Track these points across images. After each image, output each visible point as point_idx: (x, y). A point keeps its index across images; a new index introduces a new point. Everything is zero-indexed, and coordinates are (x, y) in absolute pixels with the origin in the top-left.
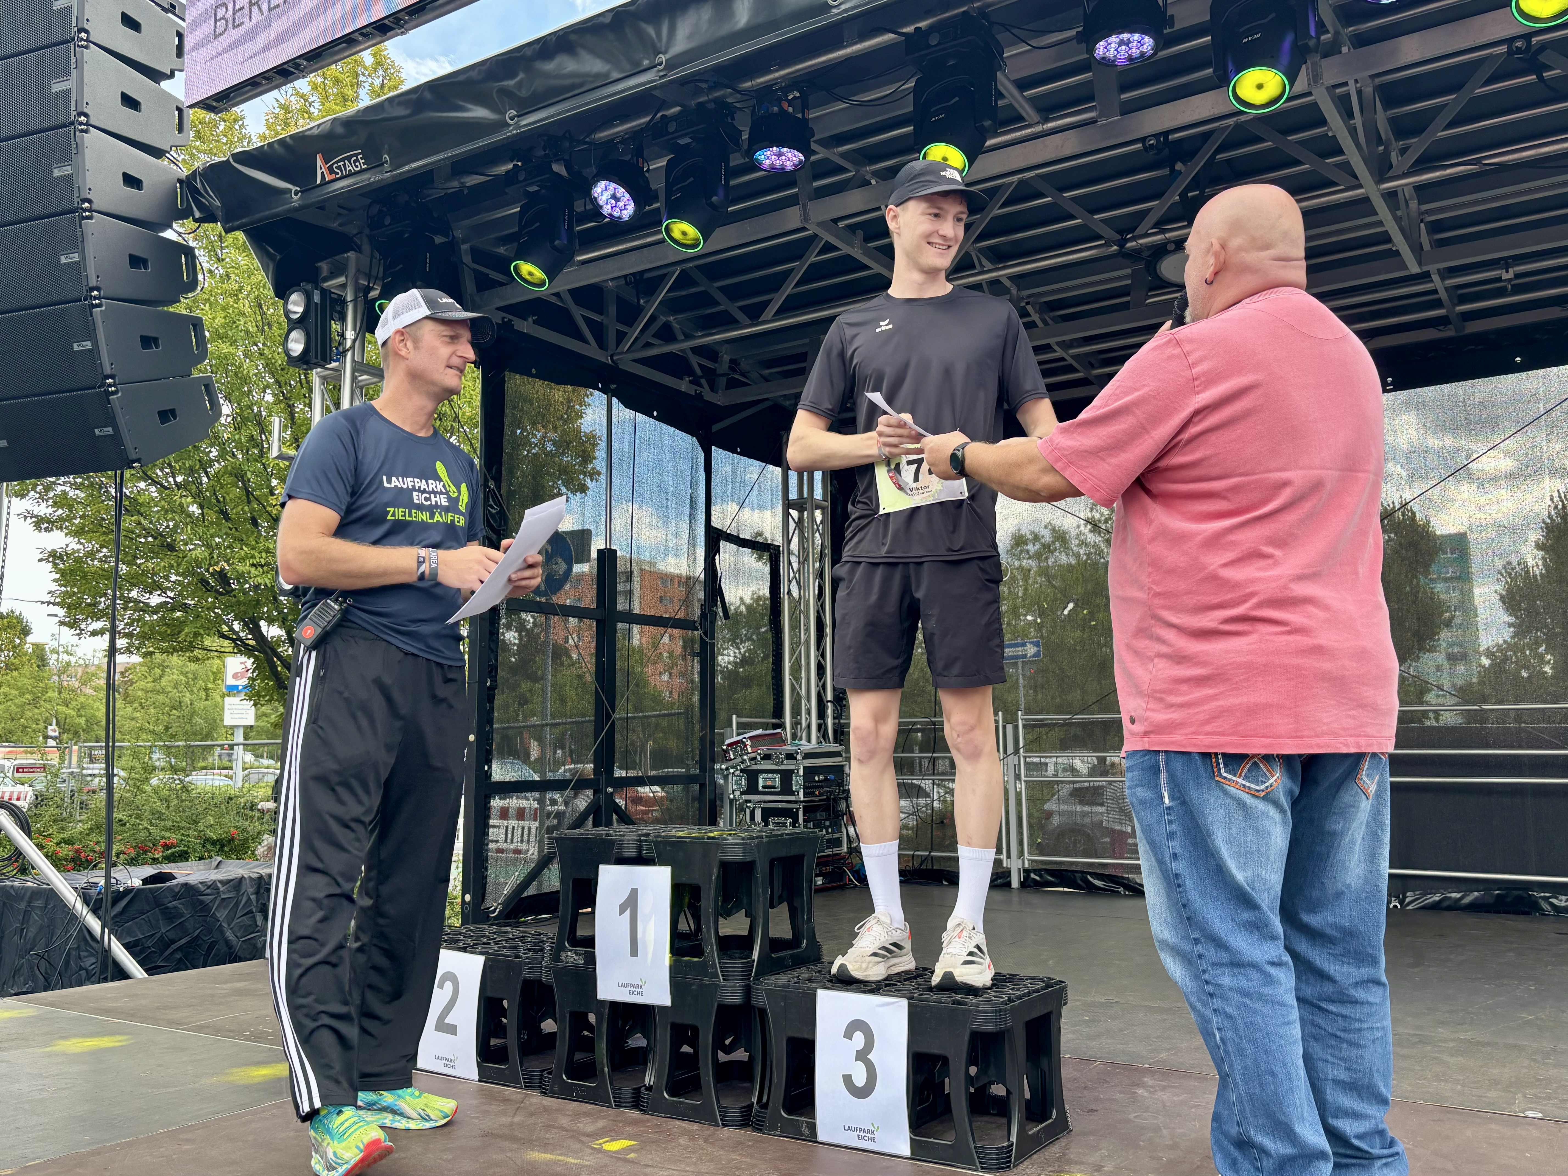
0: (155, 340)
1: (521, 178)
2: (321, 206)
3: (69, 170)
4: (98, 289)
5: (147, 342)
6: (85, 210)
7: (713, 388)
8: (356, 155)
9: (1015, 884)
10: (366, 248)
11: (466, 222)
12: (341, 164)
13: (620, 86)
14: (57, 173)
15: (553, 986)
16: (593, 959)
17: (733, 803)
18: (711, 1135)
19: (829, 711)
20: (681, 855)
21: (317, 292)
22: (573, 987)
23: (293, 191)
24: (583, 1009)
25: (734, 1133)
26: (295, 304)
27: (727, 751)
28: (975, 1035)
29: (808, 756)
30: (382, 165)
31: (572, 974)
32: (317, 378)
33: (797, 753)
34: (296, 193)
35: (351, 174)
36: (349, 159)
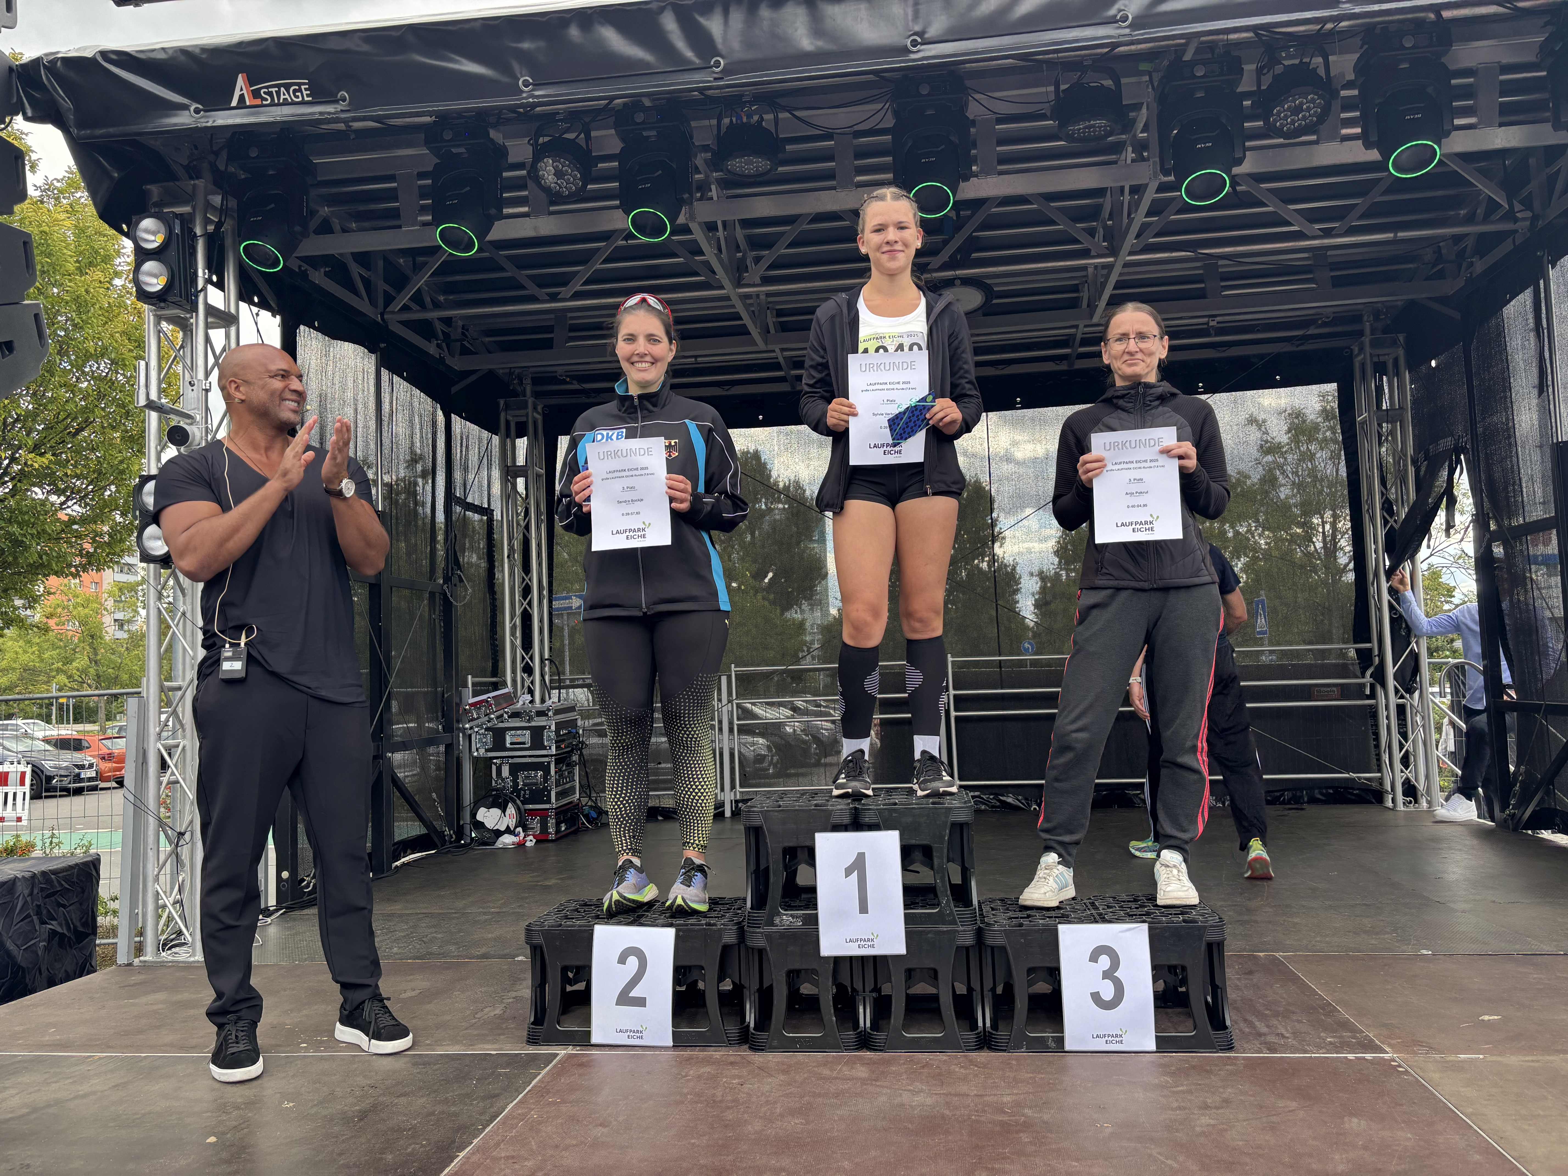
1: (447, 137)
7: (452, 355)
8: (299, 85)
9: (728, 814)
13: (666, 79)
15: (765, 950)
16: (813, 920)
17: (476, 761)
18: (971, 1061)
19: (547, 669)
20: (909, 820)
21: (177, 222)
22: (790, 949)
23: (192, 109)
24: (804, 967)
25: (983, 1056)
26: (147, 231)
27: (470, 711)
28: (1210, 945)
29: (557, 712)
30: (336, 102)
31: (790, 936)
32: (152, 318)
33: (549, 710)
34: (197, 111)
35: (286, 103)
36: (287, 87)
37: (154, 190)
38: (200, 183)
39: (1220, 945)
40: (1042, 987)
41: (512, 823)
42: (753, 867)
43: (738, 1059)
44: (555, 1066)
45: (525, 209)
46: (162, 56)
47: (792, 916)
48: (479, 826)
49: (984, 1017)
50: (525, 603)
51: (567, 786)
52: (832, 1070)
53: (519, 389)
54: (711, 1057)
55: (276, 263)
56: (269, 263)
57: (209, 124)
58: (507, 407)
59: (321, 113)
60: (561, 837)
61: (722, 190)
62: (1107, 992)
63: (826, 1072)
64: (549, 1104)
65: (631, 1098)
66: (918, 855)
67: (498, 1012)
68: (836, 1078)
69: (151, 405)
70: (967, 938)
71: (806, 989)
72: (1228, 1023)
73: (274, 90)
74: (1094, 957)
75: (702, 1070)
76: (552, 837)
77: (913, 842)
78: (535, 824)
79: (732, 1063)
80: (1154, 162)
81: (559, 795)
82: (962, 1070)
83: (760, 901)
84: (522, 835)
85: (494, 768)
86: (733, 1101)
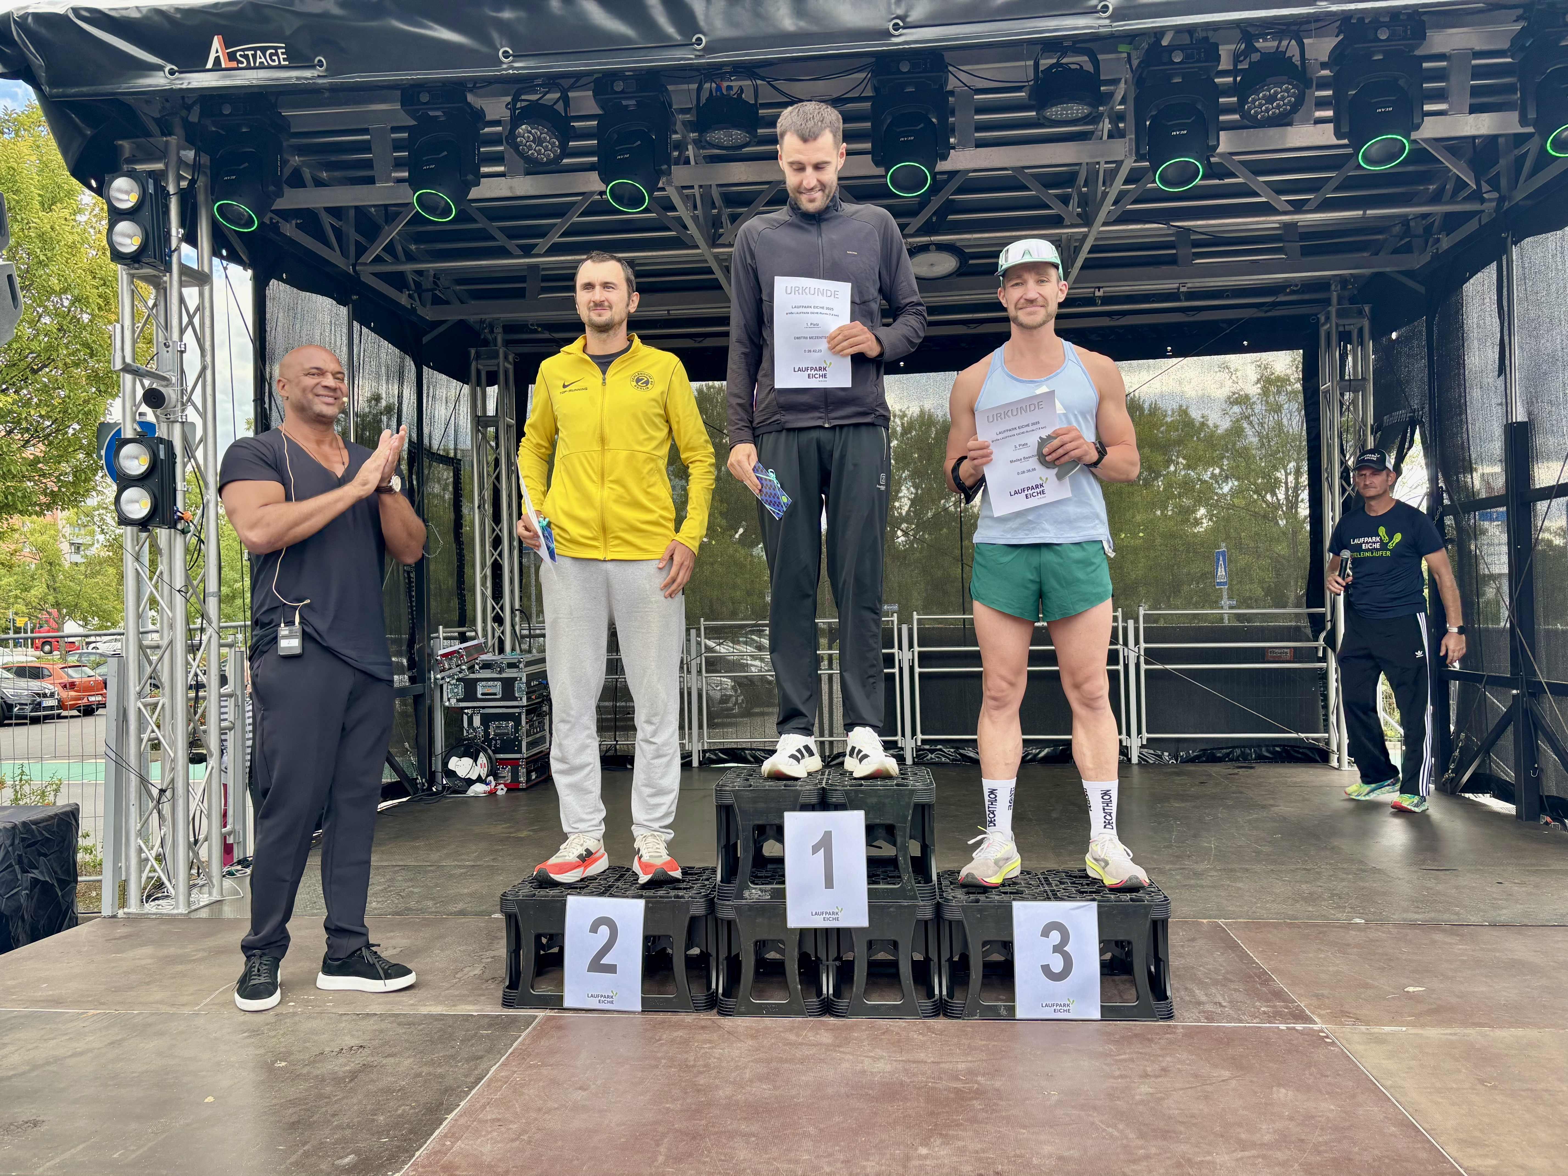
1: (424, 100)
7: (423, 305)
8: (276, 48)
9: (695, 763)
13: (648, 55)
15: (735, 921)
16: (781, 895)
17: (448, 711)
18: (929, 1028)
19: (517, 619)
20: (874, 800)
21: (151, 181)
22: (759, 920)
23: (167, 70)
24: (771, 937)
25: (940, 1023)
26: (120, 191)
27: (441, 662)
28: (1155, 923)
29: (528, 664)
30: (313, 67)
31: (759, 909)
32: (125, 277)
33: (520, 662)
34: (172, 72)
35: (262, 67)
36: (264, 50)
37: (126, 146)
38: (173, 140)
39: (1165, 922)
40: (997, 957)
41: (484, 773)
42: (723, 842)
43: (709, 1023)
44: (534, 1029)
45: (501, 169)
46: (136, 15)
47: (760, 889)
48: (451, 774)
49: (940, 986)
50: (496, 554)
51: (538, 735)
52: (798, 1035)
53: (489, 337)
54: (683, 1021)
55: (250, 222)
56: (243, 222)
57: (184, 86)
58: (478, 356)
59: (298, 78)
60: (531, 786)
61: (699, 149)
62: (1057, 964)
63: (792, 1037)
64: (530, 1067)
65: (608, 1061)
66: (881, 832)
67: (477, 972)
68: (801, 1044)
69: (127, 369)
70: (927, 913)
71: (772, 955)
72: (1169, 993)
73: (250, 53)
74: (1045, 933)
75: (676, 1034)
76: (523, 786)
77: (878, 821)
78: (506, 773)
79: (703, 1028)
80: (1130, 139)
81: (530, 745)
82: (920, 1037)
83: (730, 872)
84: (493, 783)
85: (465, 717)
86: (705, 1066)
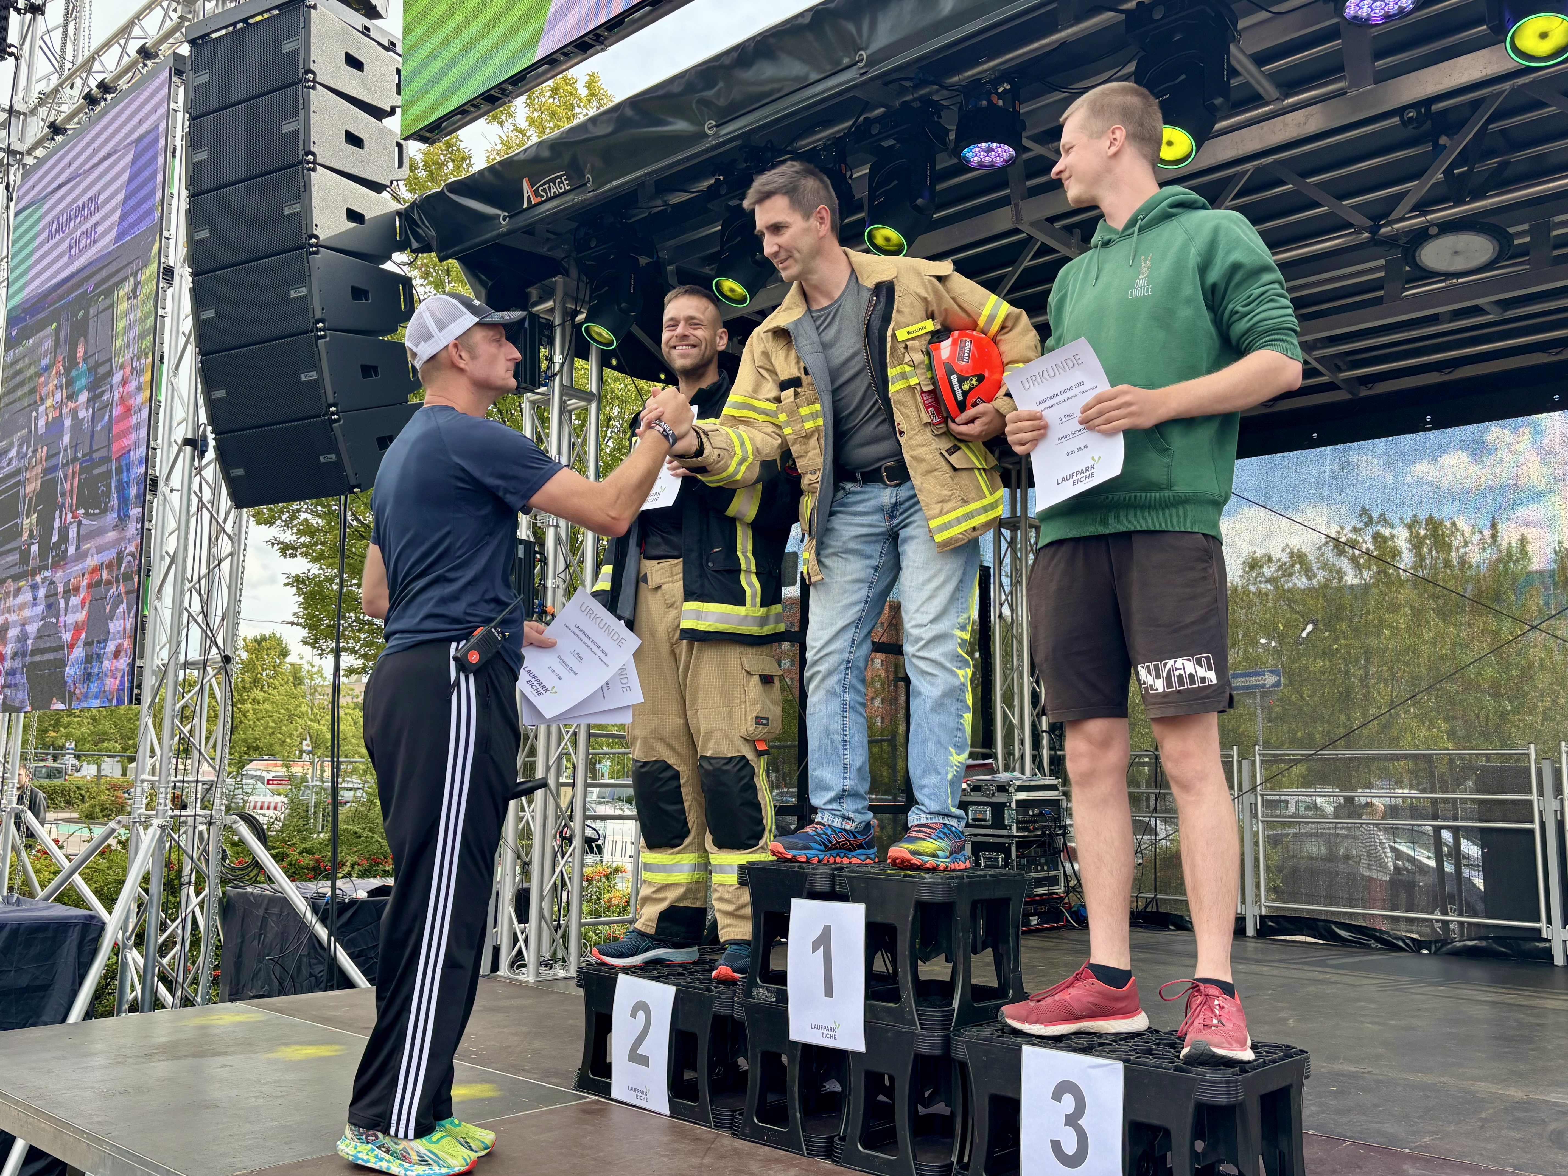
0: (375, 369)
1: (723, 192)
2: (529, 231)
3: (297, 208)
4: (322, 321)
5: (368, 370)
6: (312, 246)
8: (560, 177)
9: (1251, 931)
10: (574, 272)
11: (672, 243)
12: (546, 186)
13: (820, 87)
14: (287, 211)
15: (745, 1023)
16: (784, 997)
19: (1045, 742)
20: (878, 892)
22: (765, 1026)
30: (585, 185)
31: (763, 1012)
32: (527, 404)
34: (504, 218)
35: (555, 196)
36: (554, 181)
43: (709, 1137)
44: (565, 1106)
47: (767, 989)
55: (611, 340)
56: (605, 341)
59: (576, 199)
62: (1069, 1142)
70: (932, 1045)
74: (1058, 1095)
77: (880, 921)
